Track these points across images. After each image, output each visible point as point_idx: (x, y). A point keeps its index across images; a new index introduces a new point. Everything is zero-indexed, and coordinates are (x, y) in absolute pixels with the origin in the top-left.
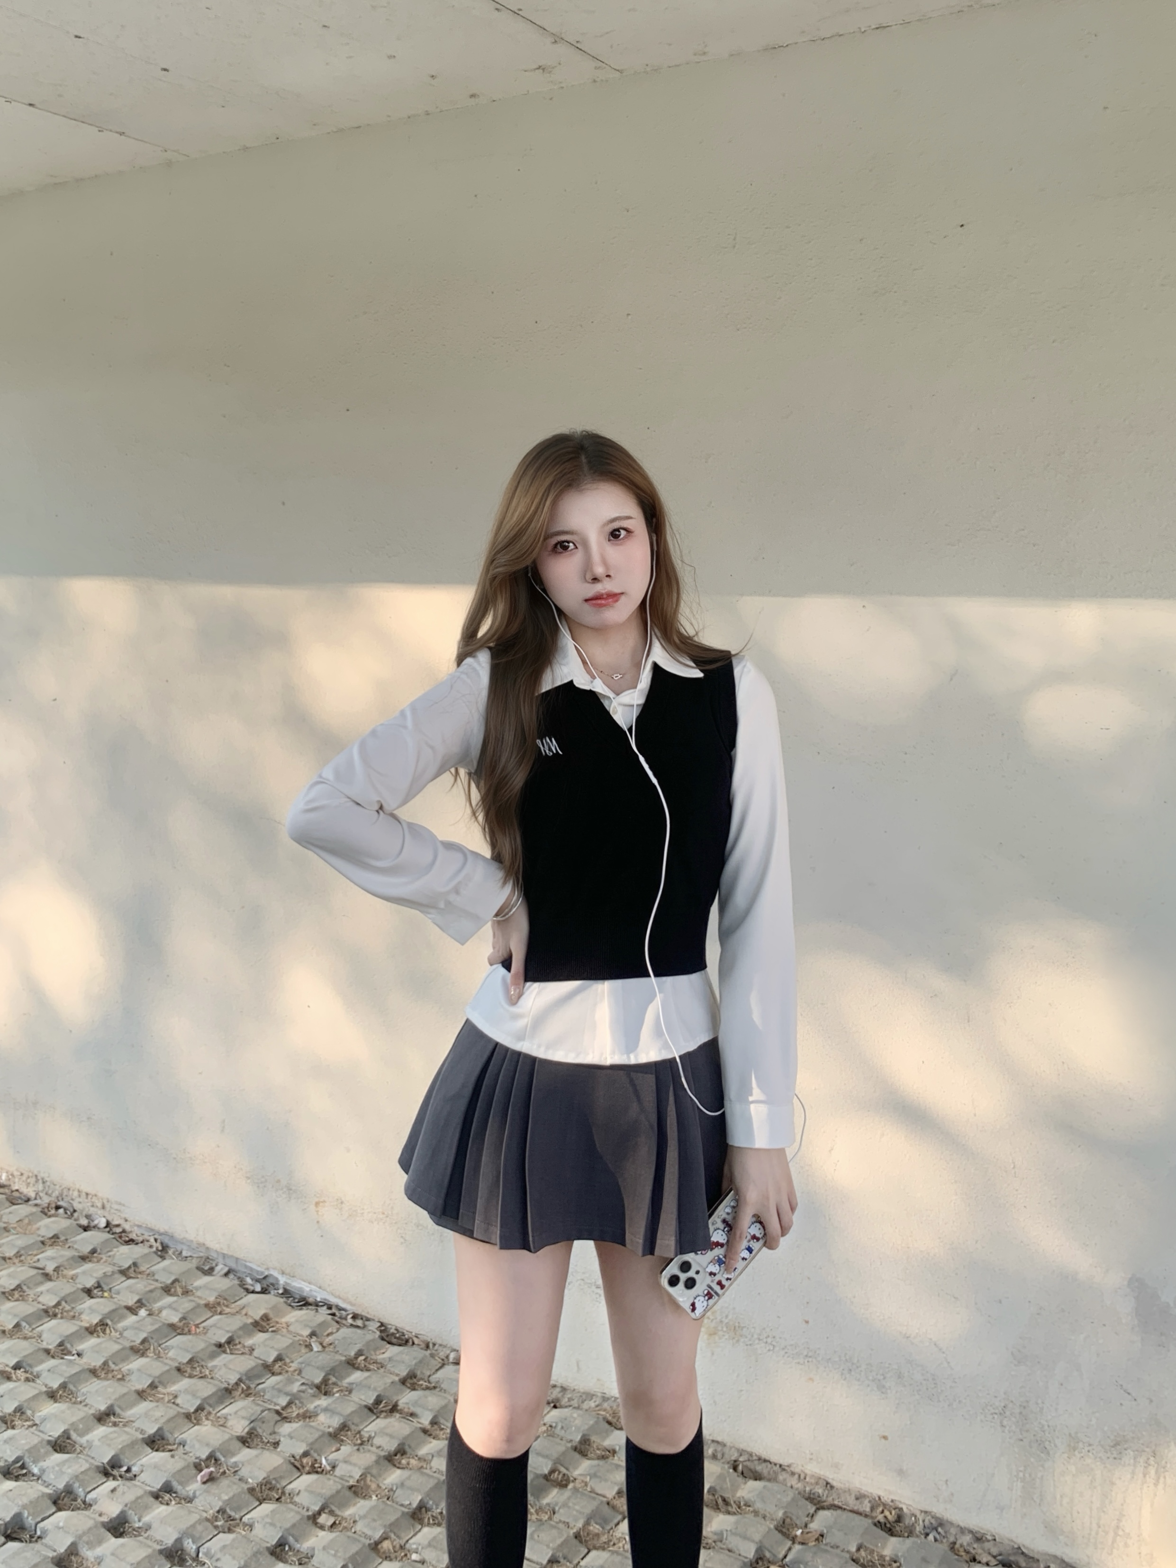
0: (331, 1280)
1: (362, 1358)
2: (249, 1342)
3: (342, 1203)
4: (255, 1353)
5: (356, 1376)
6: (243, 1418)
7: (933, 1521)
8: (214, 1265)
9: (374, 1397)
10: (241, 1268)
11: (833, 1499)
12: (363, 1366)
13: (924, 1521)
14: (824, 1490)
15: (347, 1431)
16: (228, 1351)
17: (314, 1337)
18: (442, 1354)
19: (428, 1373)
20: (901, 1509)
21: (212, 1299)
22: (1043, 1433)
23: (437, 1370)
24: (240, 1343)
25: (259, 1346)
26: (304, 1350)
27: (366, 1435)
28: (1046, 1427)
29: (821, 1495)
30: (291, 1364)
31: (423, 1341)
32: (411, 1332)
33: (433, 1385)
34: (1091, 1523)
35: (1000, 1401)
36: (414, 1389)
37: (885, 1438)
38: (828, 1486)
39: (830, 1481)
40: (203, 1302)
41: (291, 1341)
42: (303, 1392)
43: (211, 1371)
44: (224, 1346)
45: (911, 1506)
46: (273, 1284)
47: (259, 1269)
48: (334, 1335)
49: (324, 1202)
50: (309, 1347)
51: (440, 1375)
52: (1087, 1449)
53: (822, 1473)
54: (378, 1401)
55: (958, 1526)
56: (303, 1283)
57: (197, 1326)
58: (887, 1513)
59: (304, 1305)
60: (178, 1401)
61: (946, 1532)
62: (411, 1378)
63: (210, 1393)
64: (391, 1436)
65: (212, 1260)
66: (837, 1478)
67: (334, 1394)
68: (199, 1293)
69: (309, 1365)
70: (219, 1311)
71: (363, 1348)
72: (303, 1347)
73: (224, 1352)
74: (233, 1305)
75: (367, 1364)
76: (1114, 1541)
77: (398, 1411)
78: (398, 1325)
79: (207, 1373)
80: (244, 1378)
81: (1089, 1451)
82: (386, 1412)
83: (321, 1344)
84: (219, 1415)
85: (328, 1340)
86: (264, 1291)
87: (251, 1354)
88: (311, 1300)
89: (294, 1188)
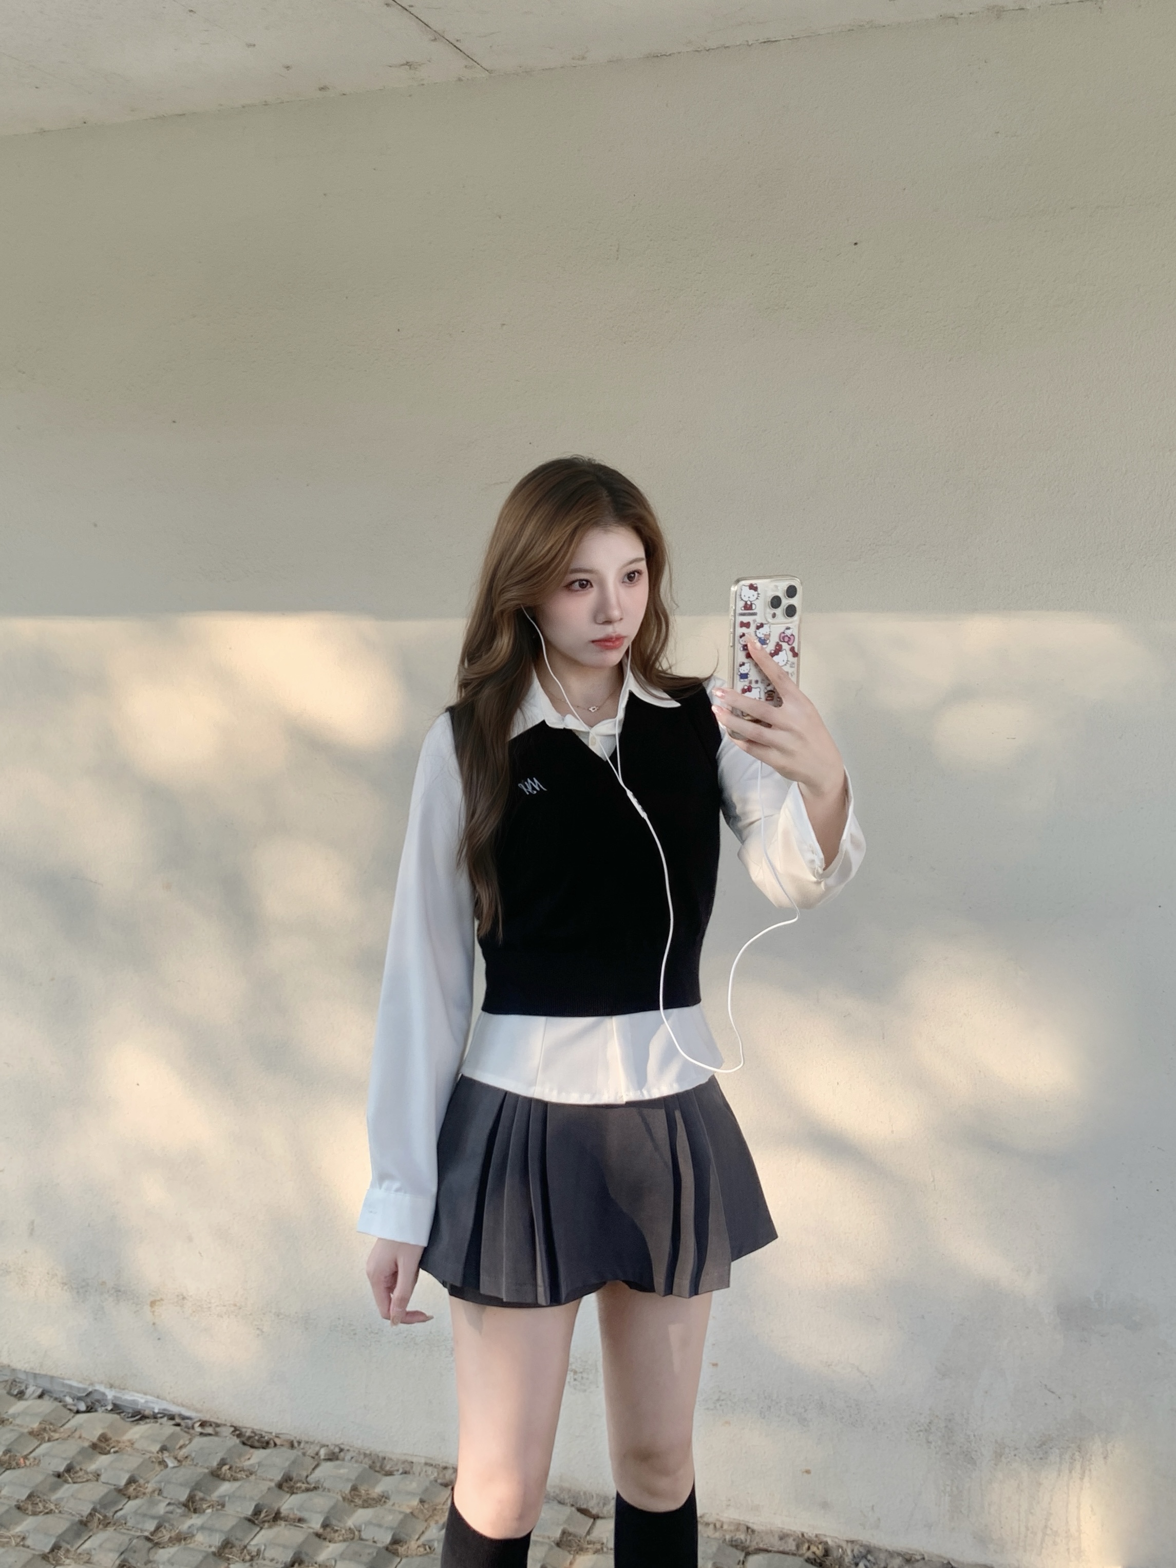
0: (171, 1388)
1: (227, 1467)
2: (92, 1467)
3: (184, 1298)
4: (103, 1478)
5: (225, 1488)
6: (111, 1550)
7: (862, 1549)
8: (23, 1388)
9: (253, 1507)
10: (56, 1388)
11: (757, 1543)
12: (229, 1476)
13: (853, 1551)
14: (746, 1535)
15: (231, 1548)
16: (70, 1480)
17: (165, 1452)
18: (311, 1451)
19: (305, 1474)
20: (826, 1543)
21: (35, 1426)
22: (969, 1444)
23: (314, 1469)
24: (81, 1469)
25: (106, 1470)
26: (158, 1468)
27: (253, 1549)
28: (972, 1437)
29: (744, 1540)
30: (146, 1485)
31: (287, 1441)
32: (271, 1433)
33: (313, 1485)
34: (1019, 1527)
35: (925, 1417)
36: (293, 1493)
37: (808, 1472)
38: (750, 1531)
39: (750, 1525)
40: (26, 1430)
41: (141, 1460)
42: (172, 1513)
43: (56, 1505)
44: (63, 1475)
45: (836, 1537)
46: (98, 1401)
47: (81, 1386)
48: (188, 1447)
49: (162, 1300)
50: (163, 1463)
51: (318, 1473)
52: (1013, 1453)
53: (741, 1518)
54: (257, 1512)
55: (886, 1550)
56: (137, 1394)
57: (26, 1457)
58: (813, 1548)
59: (140, 1419)
60: (28, 1542)
61: (875, 1559)
62: (286, 1481)
63: (64, 1528)
64: (285, 1547)
65: (19, 1382)
66: (758, 1521)
67: (204, 1511)
68: (18, 1421)
69: (169, 1482)
70: (47, 1438)
71: (225, 1457)
72: (157, 1465)
73: (66, 1481)
74: (62, 1429)
75: (233, 1474)
76: (1043, 1541)
77: (281, 1519)
78: (256, 1427)
79: (53, 1507)
80: (98, 1507)
81: (1015, 1455)
82: (269, 1522)
83: (176, 1458)
84: (79, 1551)
85: (182, 1453)
86: (90, 1410)
87: (97, 1480)
88: (147, 1413)
89: (123, 1289)
